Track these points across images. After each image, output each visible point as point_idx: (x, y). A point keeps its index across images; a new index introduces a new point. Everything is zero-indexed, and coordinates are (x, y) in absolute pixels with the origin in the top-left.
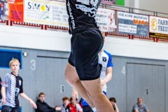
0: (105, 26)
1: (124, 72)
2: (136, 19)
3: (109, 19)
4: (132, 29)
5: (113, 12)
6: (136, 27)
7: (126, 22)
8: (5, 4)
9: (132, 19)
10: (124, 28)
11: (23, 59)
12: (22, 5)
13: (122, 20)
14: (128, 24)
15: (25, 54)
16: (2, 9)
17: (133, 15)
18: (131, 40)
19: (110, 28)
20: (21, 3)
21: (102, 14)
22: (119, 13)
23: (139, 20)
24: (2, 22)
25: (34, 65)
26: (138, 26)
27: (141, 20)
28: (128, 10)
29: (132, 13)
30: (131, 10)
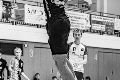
0: (83, 26)
1: (97, 59)
2: (105, 21)
3: (86, 21)
4: (102, 28)
5: (89, 16)
6: (105, 26)
7: (98, 23)
8: (12, 10)
9: (102, 21)
10: (96, 27)
11: (24, 49)
12: (24, 11)
13: (95, 21)
14: (99, 24)
15: (26, 46)
16: (9, 14)
17: (103, 18)
18: (101, 36)
19: (87, 27)
20: (23, 9)
21: (81, 17)
22: (93, 16)
23: (107, 21)
24: (10, 23)
25: (32, 53)
26: (107, 26)
27: (109, 21)
28: (99, 14)
29: (103, 16)
30: (102, 15)
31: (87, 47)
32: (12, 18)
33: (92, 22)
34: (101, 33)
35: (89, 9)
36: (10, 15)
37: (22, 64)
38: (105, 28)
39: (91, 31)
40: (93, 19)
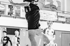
31: (55, 31)
32: (13, 14)
33: (58, 17)
34: (63, 23)
35: (57, 9)
36: (12, 13)
37: (19, 40)
38: (65, 20)
39: (57, 21)
40: (59, 15)
